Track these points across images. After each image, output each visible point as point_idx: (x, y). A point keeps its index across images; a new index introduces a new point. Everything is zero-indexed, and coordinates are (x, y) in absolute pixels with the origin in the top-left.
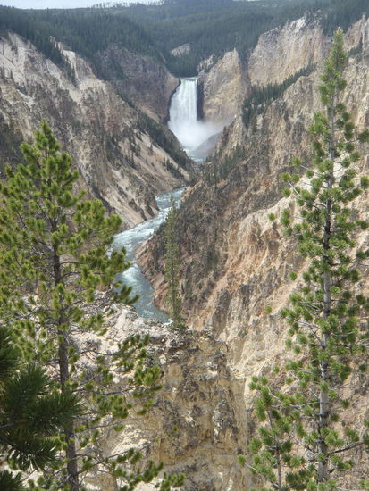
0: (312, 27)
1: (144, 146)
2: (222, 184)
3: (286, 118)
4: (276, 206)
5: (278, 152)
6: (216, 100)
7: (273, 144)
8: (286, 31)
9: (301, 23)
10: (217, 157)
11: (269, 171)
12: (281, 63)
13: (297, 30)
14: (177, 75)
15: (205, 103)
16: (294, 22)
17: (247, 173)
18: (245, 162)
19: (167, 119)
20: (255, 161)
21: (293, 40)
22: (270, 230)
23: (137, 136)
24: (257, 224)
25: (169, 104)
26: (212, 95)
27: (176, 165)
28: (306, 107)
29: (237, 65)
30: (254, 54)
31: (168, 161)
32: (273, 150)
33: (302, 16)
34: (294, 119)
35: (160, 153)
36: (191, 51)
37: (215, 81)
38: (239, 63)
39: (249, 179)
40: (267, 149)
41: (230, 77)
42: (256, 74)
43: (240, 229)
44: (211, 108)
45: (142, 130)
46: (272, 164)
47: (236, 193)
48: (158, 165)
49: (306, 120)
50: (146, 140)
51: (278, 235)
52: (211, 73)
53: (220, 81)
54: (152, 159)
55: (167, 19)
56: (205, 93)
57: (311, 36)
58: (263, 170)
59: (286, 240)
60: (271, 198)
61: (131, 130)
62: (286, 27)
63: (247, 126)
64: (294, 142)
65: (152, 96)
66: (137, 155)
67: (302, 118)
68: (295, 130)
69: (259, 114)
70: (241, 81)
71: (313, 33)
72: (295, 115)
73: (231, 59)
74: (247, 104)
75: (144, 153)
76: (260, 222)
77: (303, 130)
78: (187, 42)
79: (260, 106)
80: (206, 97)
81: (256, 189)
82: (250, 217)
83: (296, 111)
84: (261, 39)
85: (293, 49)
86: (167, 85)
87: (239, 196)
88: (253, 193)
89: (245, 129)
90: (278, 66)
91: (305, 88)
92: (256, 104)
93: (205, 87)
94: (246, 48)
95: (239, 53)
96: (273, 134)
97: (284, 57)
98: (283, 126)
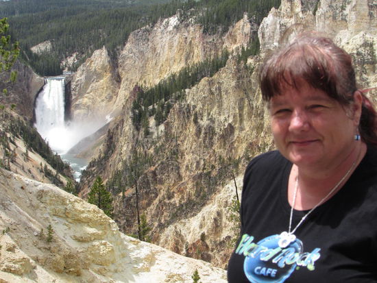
0: (187, 26)
1: (20, 151)
2: (130, 192)
3: (196, 121)
4: (200, 215)
5: (188, 157)
6: (85, 100)
7: (182, 148)
8: (159, 29)
9: (174, 21)
10: (103, 162)
11: (180, 178)
12: (154, 62)
13: (170, 28)
14: (42, 75)
15: (74, 104)
16: (166, 20)
17: (156, 180)
18: (153, 168)
19: (33, 120)
20: (164, 167)
21: (167, 38)
22: (198, 241)
23: (11, 141)
24: (180, 235)
25: (35, 105)
26: (81, 95)
27: (54, 172)
28: (215, 109)
29: (107, 64)
30: (125, 52)
31: (46, 167)
32: (183, 155)
33: (174, 14)
34: (204, 122)
35: (36, 158)
36: (53, 49)
37: (83, 81)
38: (109, 62)
39: (158, 186)
40: (176, 153)
41: (99, 76)
42: (127, 72)
43: (162, 241)
44: (80, 108)
45: (15, 135)
46: (183, 170)
47: (145, 202)
48: (35, 172)
49: (216, 123)
50: (21, 145)
51: (207, 247)
52: (79, 72)
53: (89, 80)
54: (28, 165)
55: (17, 15)
56: (73, 93)
57: (186, 34)
58: (173, 176)
59: (219, 252)
60: (191, 207)
61: (4, 134)
62: (158, 24)
63: (138, 129)
64: (206, 147)
65: (17, 96)
66: (12, 162)
67: (212, 120)
68: (206, 133)
69: (150, 116)
70: (111, 80)
71: (188, 32)
72: (205, 118)
73: (100, 57)
74: (136, 106)
75: (20, 159)
76: (182, 233)
77: (214, 133)
78: (47, 40)
79: (151, 107)
80: (74, 97)
81: (170, 197)
82: (171, 227)
83: (206, 114)
84: (131, 37)
85: (167, 47)
86: (32, 85)
87: (149, 205)
88: (167, 201)
89: (136, 132)
90: (151, 64)
91: (213, 90)
92: (146, 106)
93: (73, 87)
94: (114, 46)
95: (108, 51)
96: (182, 138)
97: (158, 55)
98: (192, 129)
